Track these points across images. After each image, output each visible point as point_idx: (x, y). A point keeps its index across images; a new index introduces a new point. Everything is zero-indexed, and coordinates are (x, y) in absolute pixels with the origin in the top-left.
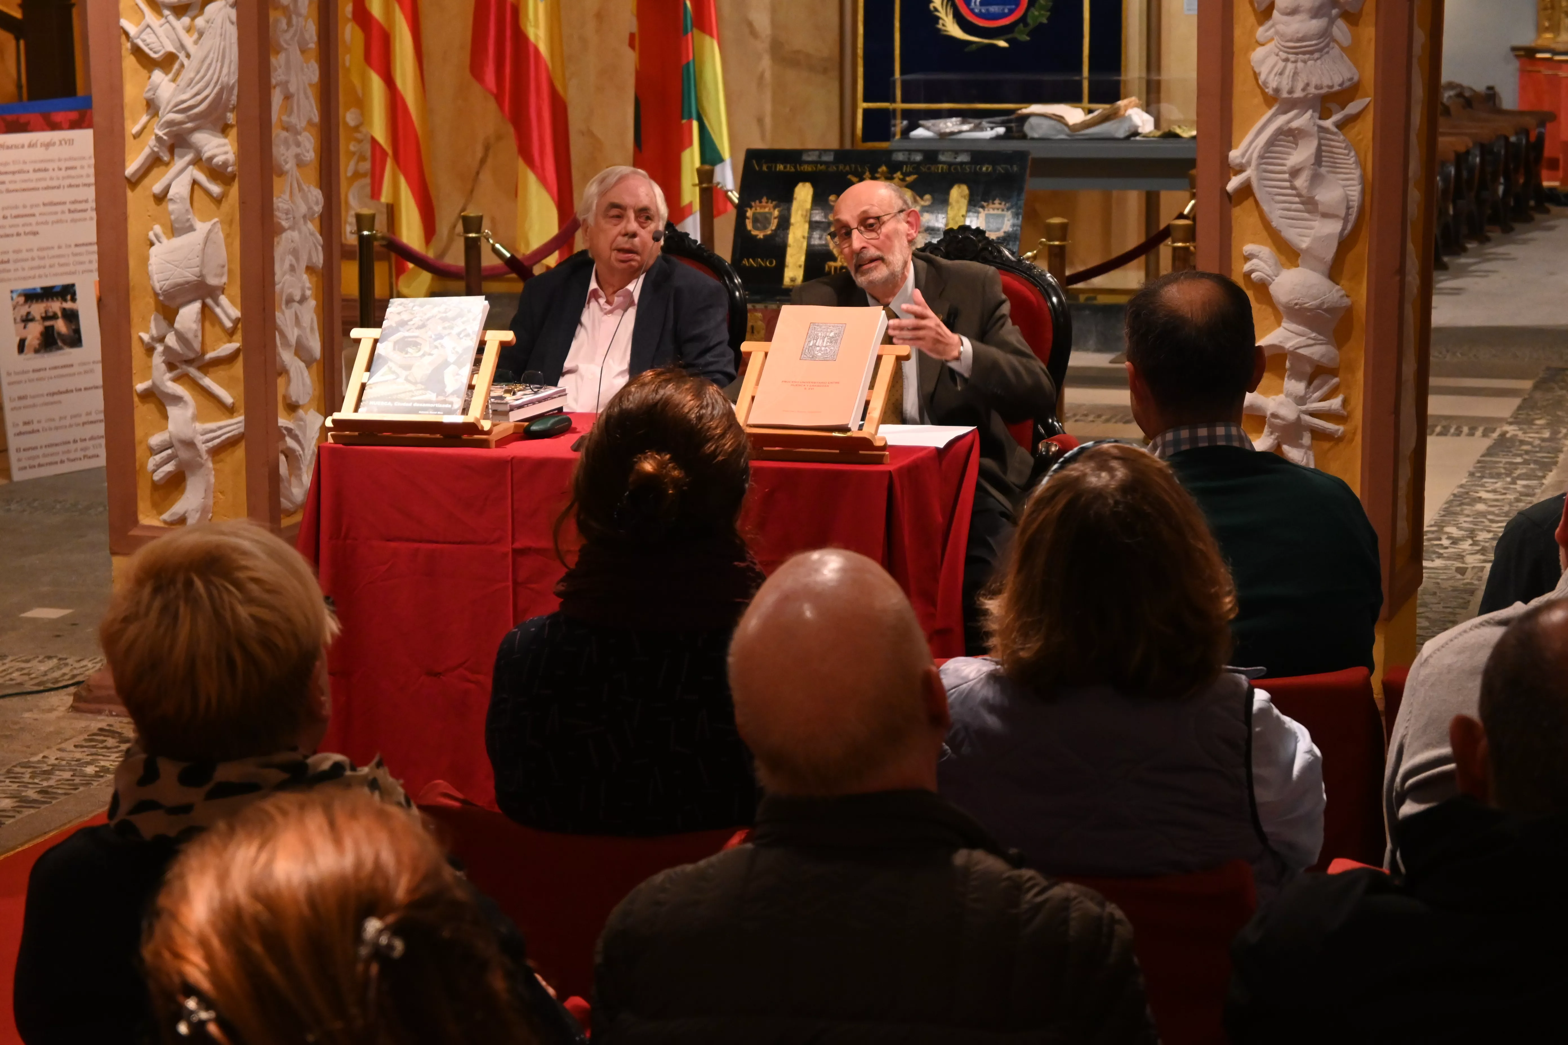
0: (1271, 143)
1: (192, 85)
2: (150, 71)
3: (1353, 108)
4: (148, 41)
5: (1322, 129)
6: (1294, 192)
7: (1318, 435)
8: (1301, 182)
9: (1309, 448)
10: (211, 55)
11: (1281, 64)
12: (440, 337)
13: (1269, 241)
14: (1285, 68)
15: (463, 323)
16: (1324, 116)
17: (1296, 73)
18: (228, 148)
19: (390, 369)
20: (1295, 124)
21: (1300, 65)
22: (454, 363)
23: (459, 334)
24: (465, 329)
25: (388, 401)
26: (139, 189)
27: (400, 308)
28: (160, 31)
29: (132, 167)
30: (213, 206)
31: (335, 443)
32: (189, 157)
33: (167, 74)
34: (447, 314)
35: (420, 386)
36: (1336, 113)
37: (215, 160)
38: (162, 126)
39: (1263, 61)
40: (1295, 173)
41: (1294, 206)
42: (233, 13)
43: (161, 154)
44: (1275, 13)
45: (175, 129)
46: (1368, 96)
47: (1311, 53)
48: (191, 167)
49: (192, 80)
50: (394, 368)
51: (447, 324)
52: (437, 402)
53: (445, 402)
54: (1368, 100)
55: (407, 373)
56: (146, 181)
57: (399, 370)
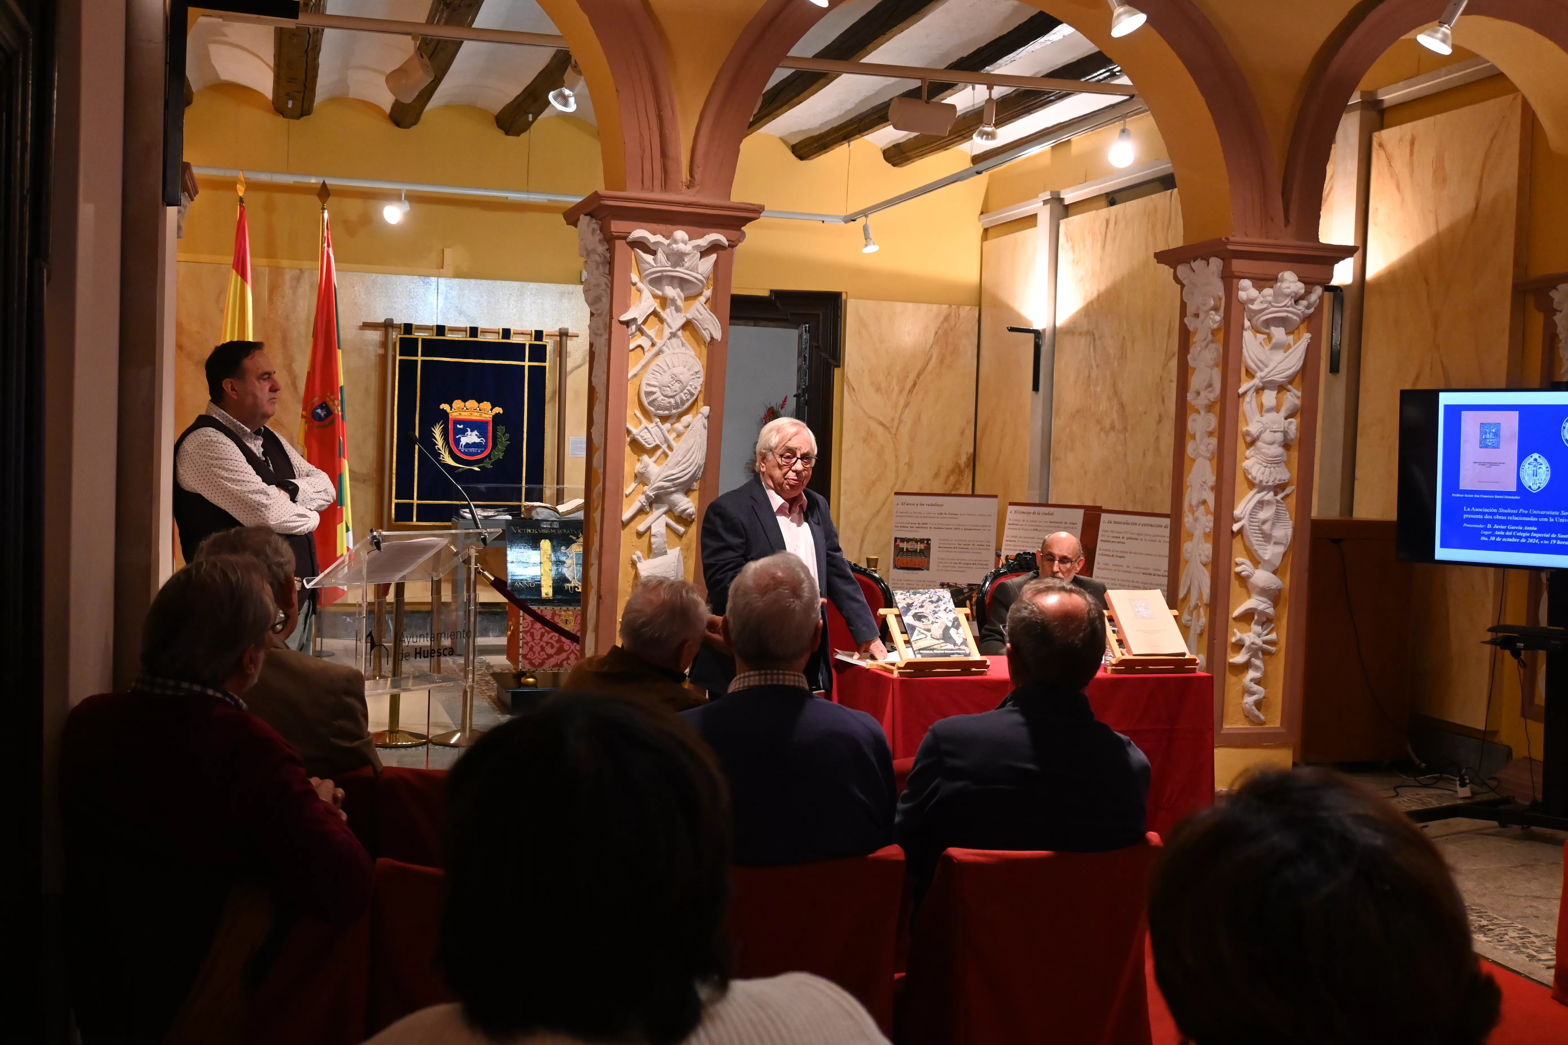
0: (1254, 508)
1: (679, 465)
2: (639, 456)
3: (1288, 490)
4: (646, 437)
5: (1278, 501)
6: (1259, 532)
7: (1266, 653)
8: (1266, 527)
9: (1261, 659)
10: (694, 447)
11: (1263, 469)
12: (935, 612)
13: (1247, 556)
14: (1265, 471)
15: (944, 603)
16: (1276, 494)
17: (1270, 473)
18: (691, 504)
19: (920, 631)
20: (1266, 498)
21: (1272, 469)
22: (952, 627)
23: (945, 610)
24: (947, 608)
25: (930, 650)
26: (627, 529)
27: (903, 597)
28: (652, 431)
29: (626, 515)
30: (677, 540)
31: (901, 677)
32: (664, 509)
33: (650, 457)
34: (932, 599)
35: (942, 641)
36: (1280, 493)
37: (688, 511)
38: (653, 489)
39: (1252, 467)
40: (1264, 522)
41: (1260, 539)
42: (706, 421)
43: (646, 507)
44: (1259, 444)
45: (662, 491)
46: (1293, 485)
47: (1278, 463)
48: (664, 515)
49: (680, 462)
50: (922, 631)
51: (935, 605)
52: (957, 650)
53: (960, 649)
54: (1294, 487)
55: (930, 633)
56: (632, 524)
57: (925, 632)
